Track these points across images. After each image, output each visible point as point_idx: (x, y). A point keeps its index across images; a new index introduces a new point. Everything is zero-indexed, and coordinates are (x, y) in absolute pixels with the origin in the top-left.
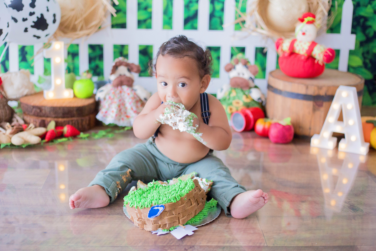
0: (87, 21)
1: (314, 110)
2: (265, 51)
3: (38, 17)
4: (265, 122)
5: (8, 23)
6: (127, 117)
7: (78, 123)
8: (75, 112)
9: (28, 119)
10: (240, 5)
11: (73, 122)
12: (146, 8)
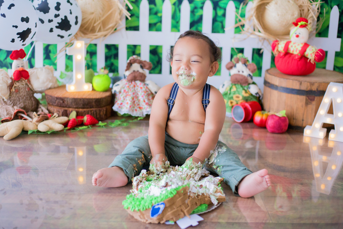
0: (104, 23)
1: (307, 104)
2: (261, 51)
3: (62, 19)
4: (263, 114)
5: (36, 23)
6: (140, 108)
7: (96, 114)
8: (94, 104)
9: (52, 109)
10: (240, 11)
11: (92, 112)
12: (156, 13)
